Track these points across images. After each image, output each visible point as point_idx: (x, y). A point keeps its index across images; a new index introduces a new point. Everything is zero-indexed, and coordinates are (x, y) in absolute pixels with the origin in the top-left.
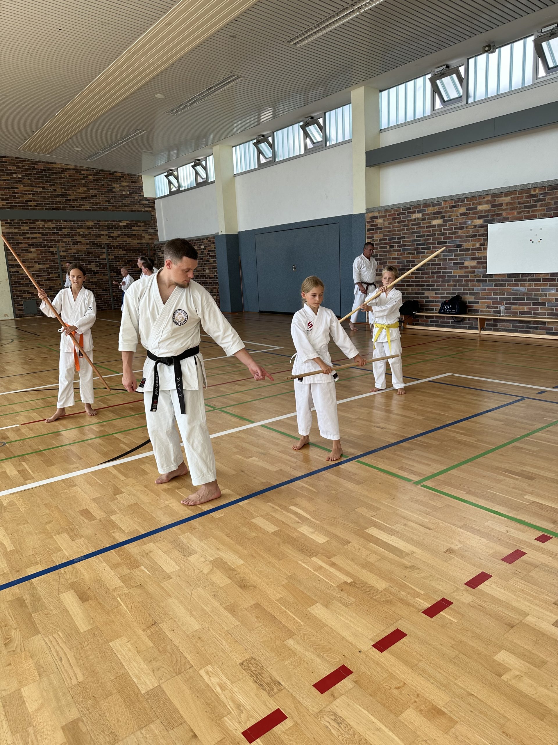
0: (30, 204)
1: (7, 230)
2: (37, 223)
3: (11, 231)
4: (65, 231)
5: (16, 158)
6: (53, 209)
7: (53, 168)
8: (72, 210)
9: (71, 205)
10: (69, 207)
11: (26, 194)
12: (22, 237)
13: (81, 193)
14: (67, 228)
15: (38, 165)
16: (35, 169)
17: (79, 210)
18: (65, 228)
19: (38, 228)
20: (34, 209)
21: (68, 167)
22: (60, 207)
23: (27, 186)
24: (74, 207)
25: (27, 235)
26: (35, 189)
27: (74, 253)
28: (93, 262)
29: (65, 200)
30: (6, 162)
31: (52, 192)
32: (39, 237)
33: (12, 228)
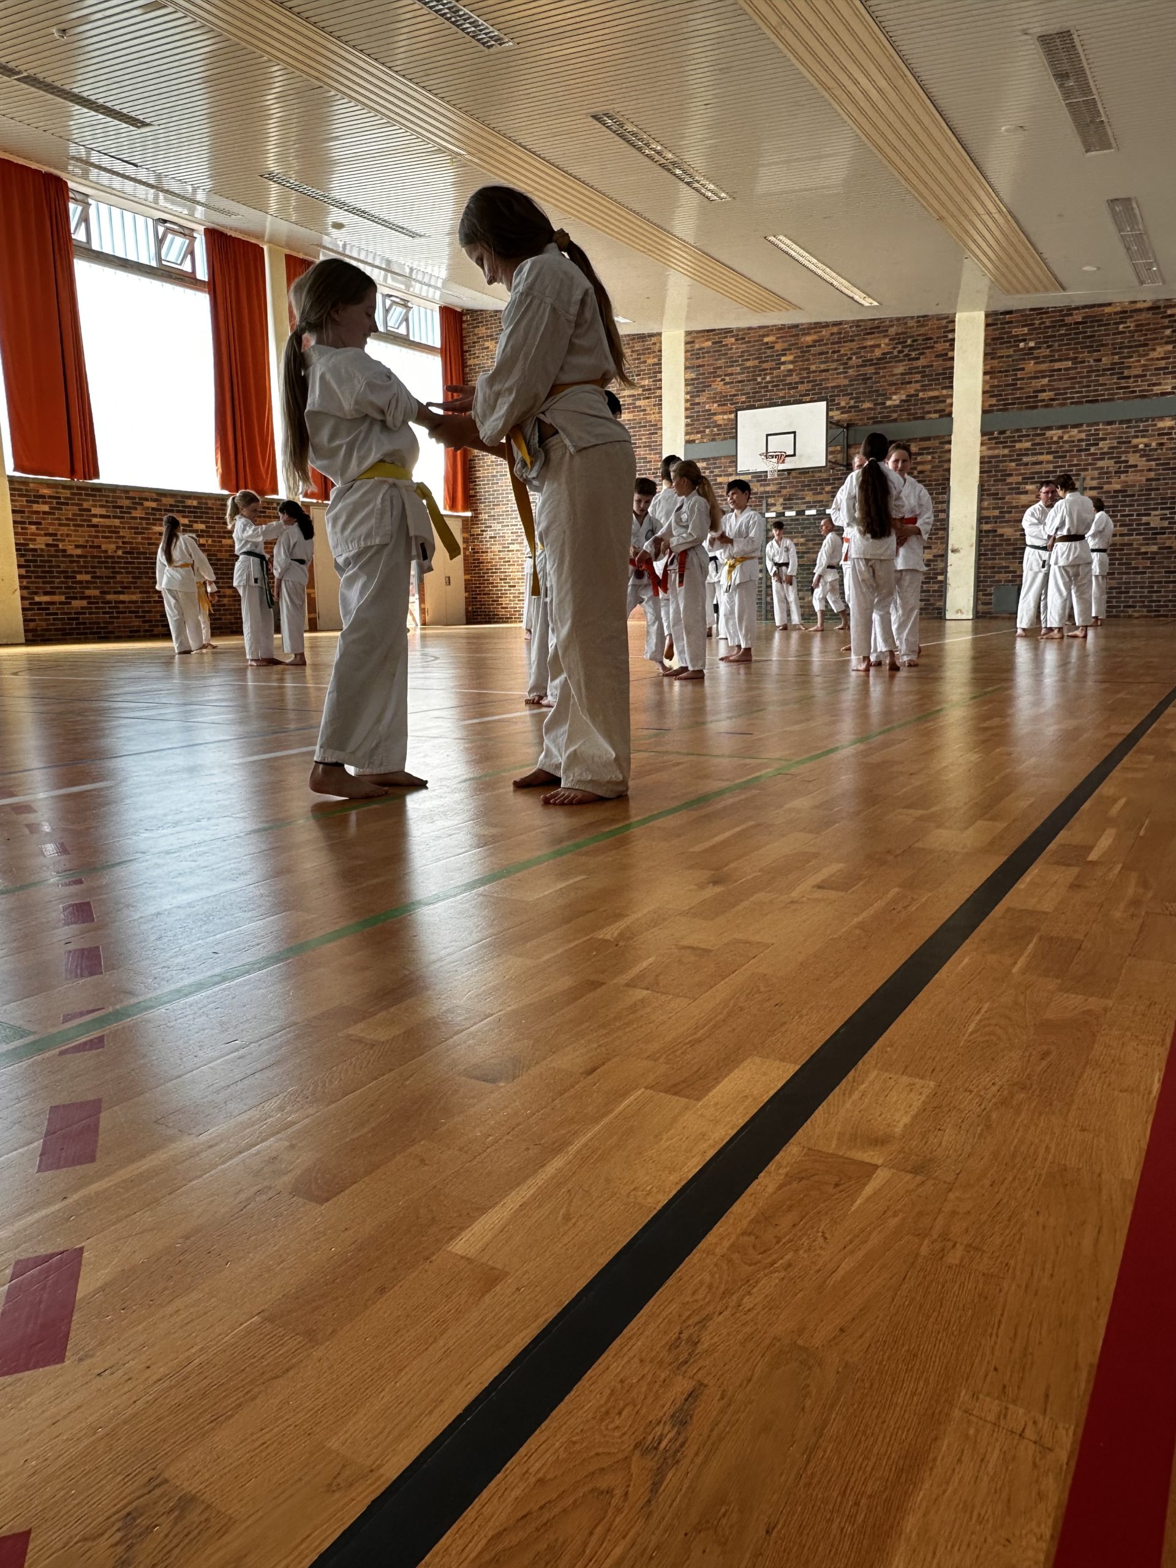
0: (1043, 396)
1: (990, 453)
2: (1049, 433)
3: (996, 452)
4: (1104, 445)
5: (1031, 310)
6: (1087, 402)
7: (1103, 315)
8: (1129, 398)
9: (1128, 387)
10: (1124, 393)
11: (1037, 378)
12: (1013, 464)
13: (1158, 359)
14: (1111, 439)
15: (1071, 315)
16: (1066, 325)
17: (1145, 396)
18: (1104, 439)
19: (1048, 443)
20: (1046, 406)
21: (1139, 306)
22: (1103, 395)
23: (1043, 362)
24: (1134, 392)
25: (1025, 459)
26: (1057, 365)
27: (1115, 491)
28: (1156, 509)
29: (1118, 378)
30: (1011, 322)
31: (1091, 366)
32: (1048, 462)
33: (998, 448)
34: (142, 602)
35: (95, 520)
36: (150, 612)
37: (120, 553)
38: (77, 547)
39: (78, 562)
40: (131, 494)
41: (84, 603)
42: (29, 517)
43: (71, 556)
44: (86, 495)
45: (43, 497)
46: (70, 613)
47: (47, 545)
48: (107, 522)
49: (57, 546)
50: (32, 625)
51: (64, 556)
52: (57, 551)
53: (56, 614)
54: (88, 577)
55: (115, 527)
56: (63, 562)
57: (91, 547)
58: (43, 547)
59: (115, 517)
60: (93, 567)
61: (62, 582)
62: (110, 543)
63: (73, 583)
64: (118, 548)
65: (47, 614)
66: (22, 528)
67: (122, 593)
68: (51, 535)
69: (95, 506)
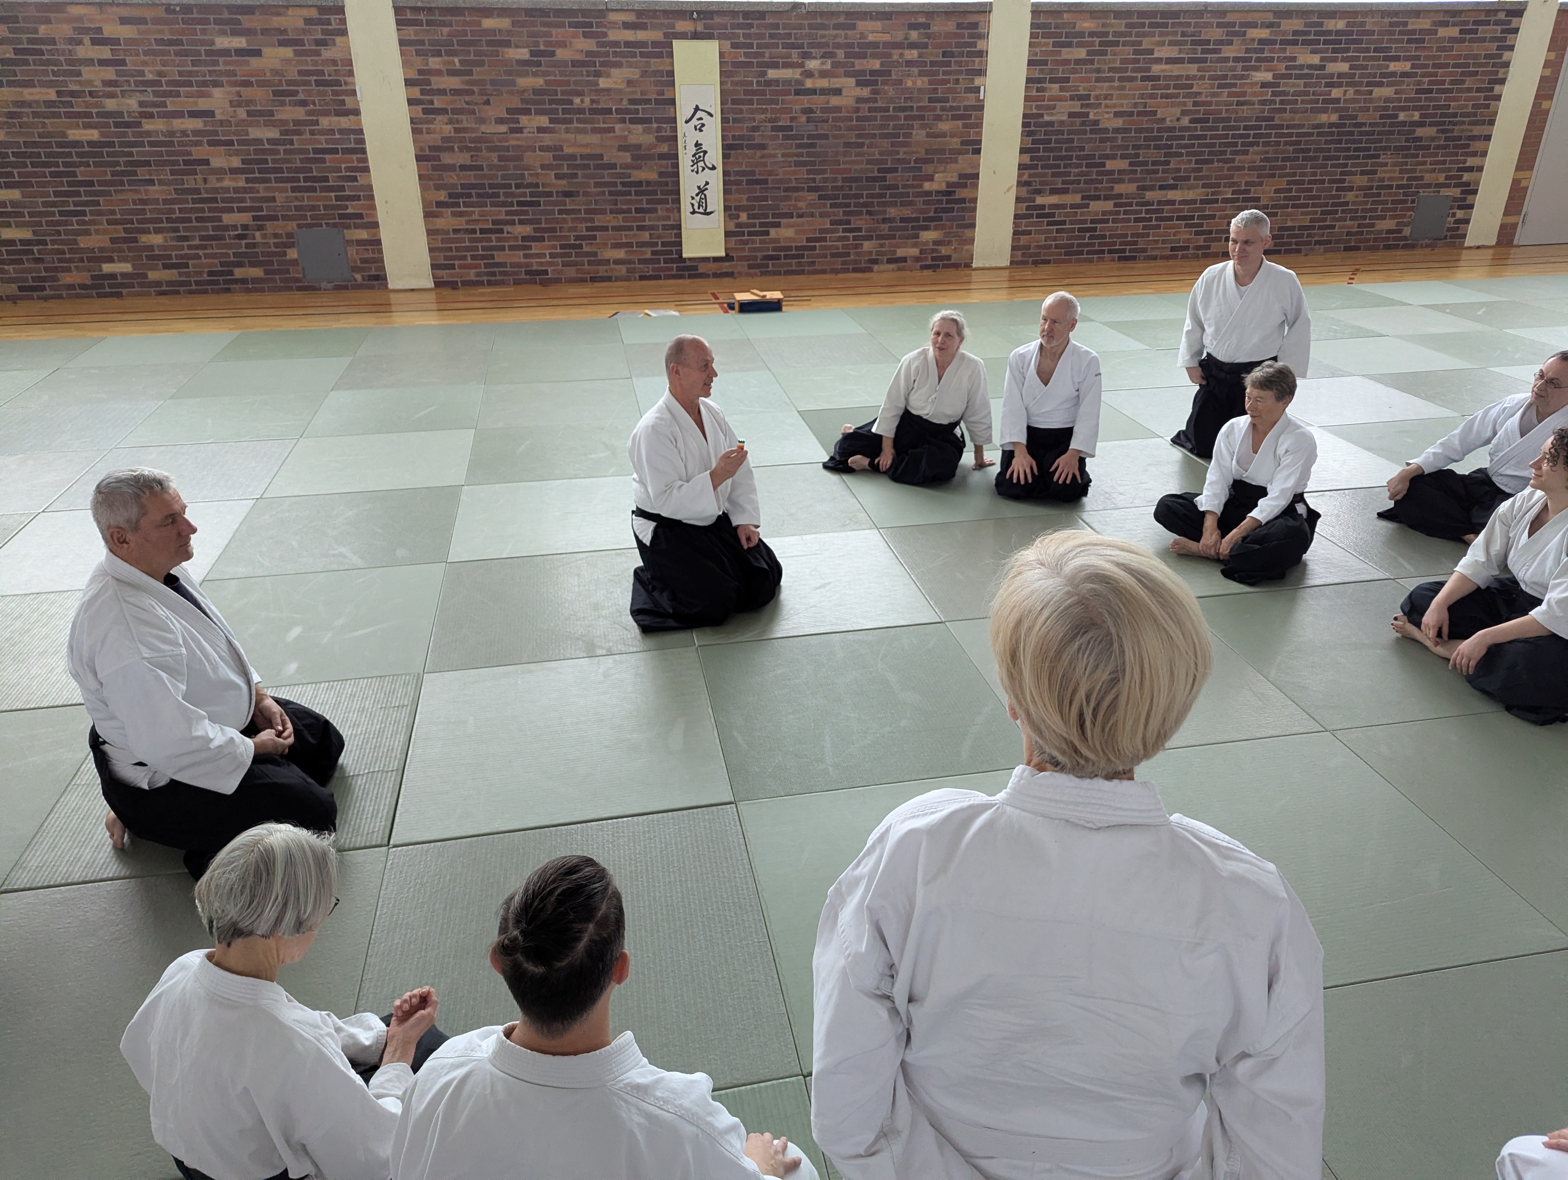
34: (1203, 202)
35: (1156, 69)
36: (1213, 217)
37: (1185, 121)
38: (1117, 114)
39: (1114, 139)
40: (1229, 18)
41: (1109, 205)
42: (1052, 71)
43: (1106, 130)
44: (1151, 25)
45: (1081, 34)
46: (1084, 222)
47: (1071, 115)
48: (1176, 70)
49: (1087, 115)
50: (1023, 241)
51: (1092, 132)
52: (1083, 124)
53: (1063, 223)
54: (1123, 164)
55: (1188, 77)
56: (1090, 140)
57: (1139, 114)
58: (1065, 118)
59: (1191, 61)
60: (1135, 147)
61: (1081, 174)
62: (1173, 105)
63: (1099, 173)
64: (1184, 113)
65: (1049, 224)
66: (1038, 90)
67: (1174, 187)
68: (1080, 98)
69: (1162, 44)
